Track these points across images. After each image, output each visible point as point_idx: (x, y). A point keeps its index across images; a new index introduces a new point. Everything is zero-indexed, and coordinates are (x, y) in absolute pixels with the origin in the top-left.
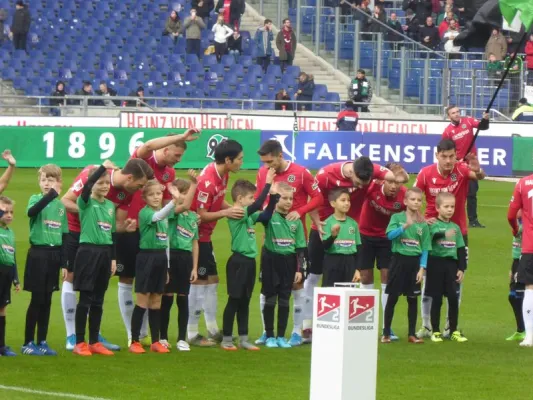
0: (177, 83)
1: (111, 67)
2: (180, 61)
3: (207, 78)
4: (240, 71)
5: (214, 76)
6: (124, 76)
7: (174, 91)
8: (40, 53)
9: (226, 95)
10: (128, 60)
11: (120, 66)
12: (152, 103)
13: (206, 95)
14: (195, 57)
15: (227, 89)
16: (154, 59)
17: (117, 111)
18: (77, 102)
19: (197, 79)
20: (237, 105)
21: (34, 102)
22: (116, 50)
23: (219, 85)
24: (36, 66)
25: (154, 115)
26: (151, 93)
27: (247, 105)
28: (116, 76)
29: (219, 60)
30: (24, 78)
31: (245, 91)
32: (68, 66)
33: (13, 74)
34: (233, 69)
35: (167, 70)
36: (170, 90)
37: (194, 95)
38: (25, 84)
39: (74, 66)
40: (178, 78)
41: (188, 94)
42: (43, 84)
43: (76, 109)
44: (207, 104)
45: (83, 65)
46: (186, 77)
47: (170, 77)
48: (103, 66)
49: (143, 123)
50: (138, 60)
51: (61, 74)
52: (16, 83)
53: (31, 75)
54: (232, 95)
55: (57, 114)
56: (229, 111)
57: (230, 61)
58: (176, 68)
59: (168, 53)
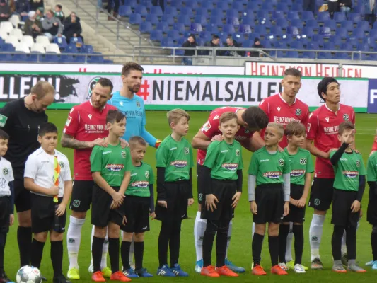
0: (295, 37)
1: (237, 22)
2: (297, 17)
3: (321, 32)
4: (350, 26)
5: (327, 30)
6: (249, 30)
7: (293, 43)
8: (174, 9)
9: (337, 47)
10: (252, 16)
11: (244, 21)
12: (272, 53)
13: (321, 47)
14: (310, 14)
15: (339, 42)
16: (275, 16)
17: (242, 61)
18: (207, 53)
19: (312, 33)
20: (348, 56)
21: (169, 52)
22: (241, 7)
23: (332, 39)
24: (171, 21)
25: (275, 65)
26: (272, 45)
27: (356, 57)
28: (241, 30)
29: (332, 16)
30: (160, 31)
31: (355, 43)
32: (198, 21)
33: (150, 28)
34: (343, 24)
35: (286, 25)
36: (289, 42)
37: (310, 47)
38: (161, 36)
39: (204, 21)
40: (296, 32)
41: (305, 46)
42: (177, 37)
43: (206, 59)
44: (321, 55)
45: (212, 20)
46: (302, 32)
47: (289, 31)
48: (230, 21)
49: (265, 71)
50: (260, 16)
51: (192, 27)
52: (153, 36)
53: (166, 28)
54: (343, 47)
56: (341, 61)
57: (341, 17)
58: (294, 23)
59: (287, 10)
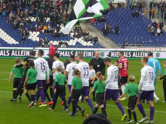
0: (149, 41)
1: (135, 38)
2: (150, 37)
3: (156, 40)
4: (163, 39)
5: (157, 40)
6: (138, 40)
7: (149, 43)
8: (120, 35)
9: (159, 44)
10: (139, 37)
11: (137, 38)
12: (144, 46)
13: (155, 44)
14: (153, 36)
15: (160, 42)
16: (144, 36)
17: (136, 47)
18: (128, 45)
19: (154, 41)
20: (162, 46)
21: (119, 45)
22: (136, 34)
23: (158, 42)
24: (119, 38)
25: (144, 48)
26: (144, 44)
27: (164, 46)
28: (136, 40)
29: (158, 37)
30: (117, 40)
31: (164, 43)
32: (126, 38)
33: (114, 40)
34: (161, 38)
36: (148, 43)
37: (153, 44)
38: (117, 42)
40: (149, 40)
41: (152, 44)
42: (121, 42)
43: (128, 47)
44: (156, 46)
45: (129, 38)
46: (151, 40)
47: (148, 40)
48: (134, 38)
49: (142, 50)
50: (141, 36)
51: (125, 39)
52: (115, 42)
53: (118, 40)
54: (161, 44)
55: (124, 48)
56: (160, 47)
57: (160, 37)
58: (149, 38)
59: (147, 35)
